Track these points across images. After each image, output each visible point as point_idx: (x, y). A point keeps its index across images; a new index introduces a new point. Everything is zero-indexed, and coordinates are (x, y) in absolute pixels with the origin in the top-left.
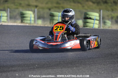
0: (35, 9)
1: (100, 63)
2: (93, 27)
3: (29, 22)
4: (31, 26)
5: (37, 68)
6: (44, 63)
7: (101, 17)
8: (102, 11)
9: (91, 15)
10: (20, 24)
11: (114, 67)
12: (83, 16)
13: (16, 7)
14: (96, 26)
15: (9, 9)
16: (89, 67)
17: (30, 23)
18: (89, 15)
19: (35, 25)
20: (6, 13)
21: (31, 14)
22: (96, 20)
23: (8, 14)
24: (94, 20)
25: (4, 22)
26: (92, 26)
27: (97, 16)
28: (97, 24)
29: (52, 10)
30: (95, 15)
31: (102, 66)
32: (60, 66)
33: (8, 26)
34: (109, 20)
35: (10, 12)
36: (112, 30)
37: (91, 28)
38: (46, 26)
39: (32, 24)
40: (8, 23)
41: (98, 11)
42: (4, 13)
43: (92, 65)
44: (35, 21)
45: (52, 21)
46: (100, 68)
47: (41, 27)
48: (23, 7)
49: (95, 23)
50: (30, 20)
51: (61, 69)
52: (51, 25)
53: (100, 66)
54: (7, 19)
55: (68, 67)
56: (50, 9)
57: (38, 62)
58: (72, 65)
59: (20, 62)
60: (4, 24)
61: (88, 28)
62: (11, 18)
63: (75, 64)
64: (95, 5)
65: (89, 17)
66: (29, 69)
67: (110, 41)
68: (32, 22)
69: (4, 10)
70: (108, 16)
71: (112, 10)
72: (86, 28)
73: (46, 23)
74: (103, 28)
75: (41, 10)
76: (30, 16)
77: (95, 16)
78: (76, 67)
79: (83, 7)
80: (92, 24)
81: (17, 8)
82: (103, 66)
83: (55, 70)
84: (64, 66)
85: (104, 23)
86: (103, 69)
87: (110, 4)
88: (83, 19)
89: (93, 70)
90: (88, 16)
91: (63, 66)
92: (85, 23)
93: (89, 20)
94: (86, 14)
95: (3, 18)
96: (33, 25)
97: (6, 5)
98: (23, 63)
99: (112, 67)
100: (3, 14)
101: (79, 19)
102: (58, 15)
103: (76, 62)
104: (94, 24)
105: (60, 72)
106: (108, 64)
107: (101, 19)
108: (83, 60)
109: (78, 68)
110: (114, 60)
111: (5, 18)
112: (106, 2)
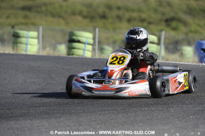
2: (83, 56)
7: (97, 40)
8: (97, 30)
9: (80, 36)
12: (67, 38)
14: (88, 55)
16: (75, 118)
18: (77, 36)
22: (88, 44)
24: (84, 43)
26: (82, 54)
27: (90, 38)
28: (89, 51)
29: (16, 27)
30: (86, 36)
31: (97, 116)
32: (30, 116)
34: (108, 44)
37: (80, 57)
38: (7, 52)
41: (92, 29)
43: (81, 115)
45: (17, 46)
46: (94, 121)
49: (87, 49)
51: (29, 121)
52: (15, 51)
55: (42, 118)
56: (13, 27)
58: (48, 115)
61: (75, 56)
63: (53, 114)
64: (86, 21)
65: (76, 40)
70: (107, 39)
71: (115, 29)
72: (71, 56)
74: (99, 57)
77: (87, 38)
79: (67, 24)
80: (82, 51)
83: (20, 122)
85: (101, 50)
87: (110, 20)
88: (67, 43)
89: (82, 124)
90: (74, 37)
92: (70, 49)
93: (76, 45)
94: (72, 34)
99: (113, 119)
101: (60, 43)
102: (26, 36)
103: (54, 110)
104: (85, 51)
105: (29, 125)
106: (106, 114)
107: (97, 44)
109: (59, 120)
112: (104, 17)
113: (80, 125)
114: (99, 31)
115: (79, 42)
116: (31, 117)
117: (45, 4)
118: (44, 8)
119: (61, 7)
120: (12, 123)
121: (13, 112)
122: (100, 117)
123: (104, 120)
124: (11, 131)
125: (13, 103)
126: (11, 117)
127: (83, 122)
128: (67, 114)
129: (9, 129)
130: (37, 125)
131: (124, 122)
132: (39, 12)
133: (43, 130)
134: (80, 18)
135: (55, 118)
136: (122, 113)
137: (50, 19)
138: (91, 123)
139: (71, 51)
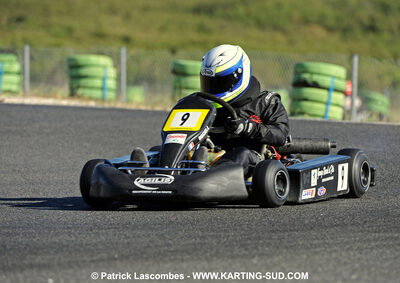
0: (120, 49)
1: (347, 243)
2: (324, 117)
3: (97, 94)
4: (103, 109)
5: (122, 257)
8: (356, 59)
9: (319, 74)
10: (65, 103)
11: (395, 258)
12: (291, 77)
13: (53, 41)
14: (336, 114)
15: (27, 49)
16: (305, 256)
17: (103, 99)
18: (312, 73)
19: (119, 105)
20: (18, 60)
21: (105, 67)
22: (336, 90)
23: (23, 67)
24: (328, 89)
25: (9, 92)
26: (322, 113)
27: (339, 78)
28: (337, 105)
29: (181, 52)
30: (332, 73)
31: (352, 253)
32: (206, 252)
33: (22, 106)
34: (382, 91)
35: (32, 58)
36: (393, 127)
37: (319, 119)
39: (110, 101)
40: (25, 96)
41: (344, 57)
42: (11, 62)
43: (318, 250)
44: (118, 90)
46: (345, 263)
47: (140, 111)
48: (79, 40)
49: (333, 101)
50: (103, 88)
53: (344, 253)
54: (22, 84)
55: (233, 257)
56: (173, 51)
58: (246, 249)
59: (61, 237)
60: (8, 100)
61: (307, 118)
62: (35, 79)
63: (256, 248)
65: (310, 81)
66: (93, 261)
68: (111, 95)
69: (11, 51)
70: (380, 77)
72: (300, 118)
73: (158, 97)
76: (102, 74)
77: (334, 77)
78: (261, 255)
79: (291, 42)
80: (322, 106)
81: (58, 46)
82: (355, 255)
84: (217, 252)
86: (357, 265)
87: (386, 36)
88: (290, 88)
89: (320, 269)
90: (306, 76)
91: (213, 252)
92: (297, 100)
93: (309, 92)
94: (300, 69)
96: (112, 105)
97: (19, 33)
98: (73, 239)
99: (386, 259)
100: (6, 67)
103: (259, 238)
104: (329, 106)
106: (372, 248)
107: (355, 89)
108: (287, 234)
109: (268, 261)
110: (396, 235)
111: (15, 79)
112: (372, 28)
115: (316, 85)
116: (208, 254)
118: (241, 10)
121: (170, 242)
125: (172, 222)
127: (320, 265)
132: (229, 18)
134: (320, 32)
137: (255, 33)
138: (339, 270)
139: (299, 106)
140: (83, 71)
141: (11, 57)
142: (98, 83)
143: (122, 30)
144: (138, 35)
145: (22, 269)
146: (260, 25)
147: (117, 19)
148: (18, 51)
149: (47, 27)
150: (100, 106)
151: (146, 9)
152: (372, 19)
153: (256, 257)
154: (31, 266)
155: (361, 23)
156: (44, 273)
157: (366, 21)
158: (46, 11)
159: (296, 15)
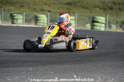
0: (48, 13)
2: (99, 30)
3: (42, 24)
5: (49, 64)
6: (55, 60)
7: (107, 21)
8: (108, 16)
9: (98, 19)
10: (34, 26)
12: (91, 20)
14: (103, 29)
15: (24, 13)
17: (43, 25)
18: (96, 19)
21: (44, 17)
22: (103, 23)
23: (23, 17)
24: (101, 23)
25: (20, 24)
27: (104, 20)
28: (103, 27)
31: (107, 63)
33: (23, 27)
34: (114, 24)
35: (26, 15)
36: (117, 32)
39: (45, 26)
40: (24, 24)
41: (105, 15)
42: (20, 16)
44: (47, 23)
46: (105, 65)
48: (37, 11)
50: (43, 23)
51: (70, 65)
54: (23, 22)
55: (77, 64)
57: (50, 59)
60: (20, 25)
61: (95, 30)
63: (83, 62)
64: (102, 11)
65: (96, 21)
67: (114, 42)
68: (45, 24)
69: (20, 14)
70: (113, 21)
71: (117, 15)
72: (93, 30)
74: (108, 31)
75: (53, 14)
76: (43, 19)
77: (102, 20)
79: (91, 12)
80: (99, 27)
83: (65, 66)
85: (110, 27)
88: (91, 23)
90: (95, 20)
92: (92, 26)
93: (96, 24)
94: (93, 18)
95: (19, 20)
97: (22, 10)
99: (116, 64)
100: (19, 17)
101: (87, 23)
104: (101, 27)
105: (69, 67)
109: (86, 65)
110: (118, 59)
111: (21, 20)
112: (111, 9)
113: (98, 67)
114: (109, 16)
115: (97, 22)
116: (70, 63)
117: (79, 2)
118: (78, 4)
119: (88, 3)
120: (60, 66)
122: (109, 63)
123: (111, 65)
124: (60, 70)
125: (61, 55)
126: (60, 63)
127: (99, 66)
128: (90, 61)
129: (58, 69)
130: (74, 67)
131: (122, 66)
132: (75, 6)
133: (77, 70)
134: (98, 9)
135: (84, 63)
136: (121, 61)
137: (82, 10)
138: (104, 67)
139: (93, 27)
140: (39, 19)
141: (21, 15)
142: (42, 21)
143: (48, 9)
144: (52, 10)
145: (23, 66)
146: (83, 8)
147: (47, 6)
148: (22, 13)
149: (29, 8)
150: (43, 27)
151: (54, 4)
152: (111, 6)
153: (83, 64)
154: (26, 66)
155: (109, 7)
156: (29, 67)
157: (110, 7)
158: (29, 4)
159: (92, 5)
